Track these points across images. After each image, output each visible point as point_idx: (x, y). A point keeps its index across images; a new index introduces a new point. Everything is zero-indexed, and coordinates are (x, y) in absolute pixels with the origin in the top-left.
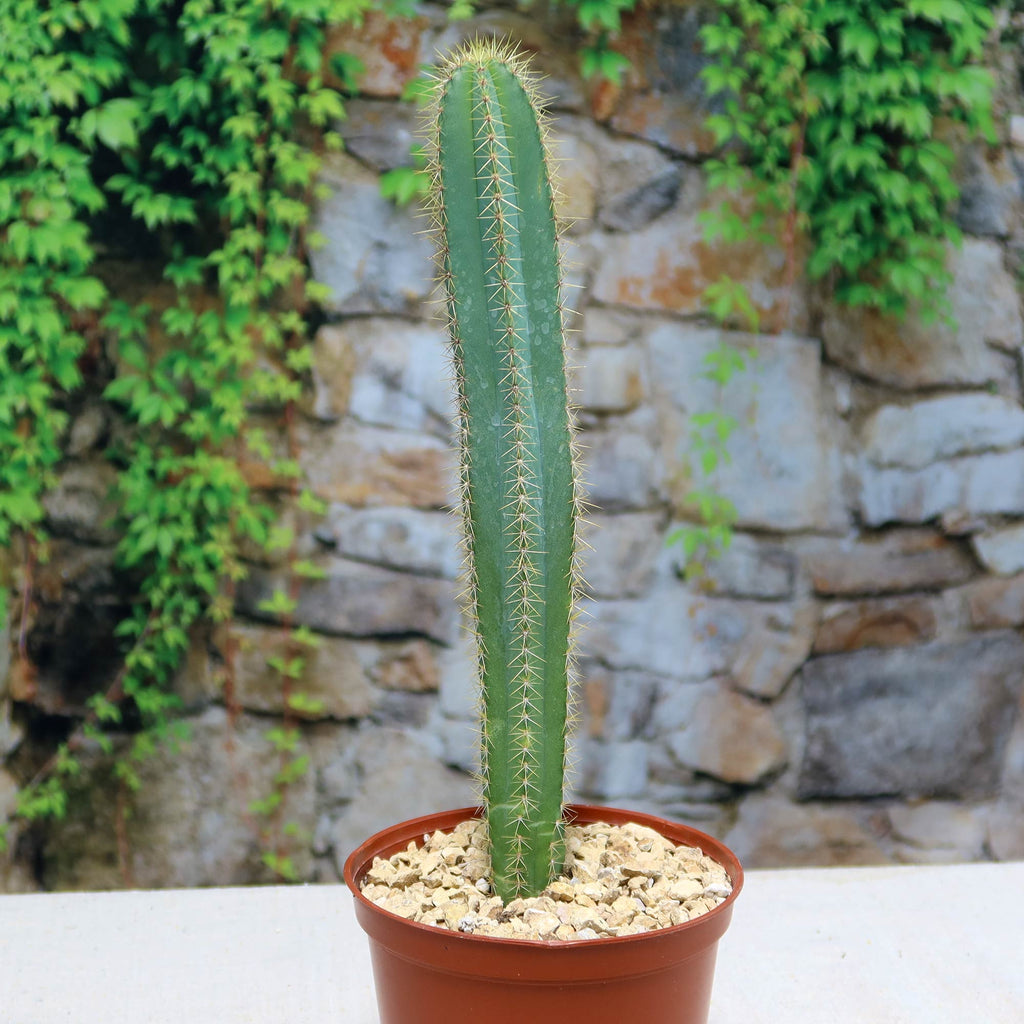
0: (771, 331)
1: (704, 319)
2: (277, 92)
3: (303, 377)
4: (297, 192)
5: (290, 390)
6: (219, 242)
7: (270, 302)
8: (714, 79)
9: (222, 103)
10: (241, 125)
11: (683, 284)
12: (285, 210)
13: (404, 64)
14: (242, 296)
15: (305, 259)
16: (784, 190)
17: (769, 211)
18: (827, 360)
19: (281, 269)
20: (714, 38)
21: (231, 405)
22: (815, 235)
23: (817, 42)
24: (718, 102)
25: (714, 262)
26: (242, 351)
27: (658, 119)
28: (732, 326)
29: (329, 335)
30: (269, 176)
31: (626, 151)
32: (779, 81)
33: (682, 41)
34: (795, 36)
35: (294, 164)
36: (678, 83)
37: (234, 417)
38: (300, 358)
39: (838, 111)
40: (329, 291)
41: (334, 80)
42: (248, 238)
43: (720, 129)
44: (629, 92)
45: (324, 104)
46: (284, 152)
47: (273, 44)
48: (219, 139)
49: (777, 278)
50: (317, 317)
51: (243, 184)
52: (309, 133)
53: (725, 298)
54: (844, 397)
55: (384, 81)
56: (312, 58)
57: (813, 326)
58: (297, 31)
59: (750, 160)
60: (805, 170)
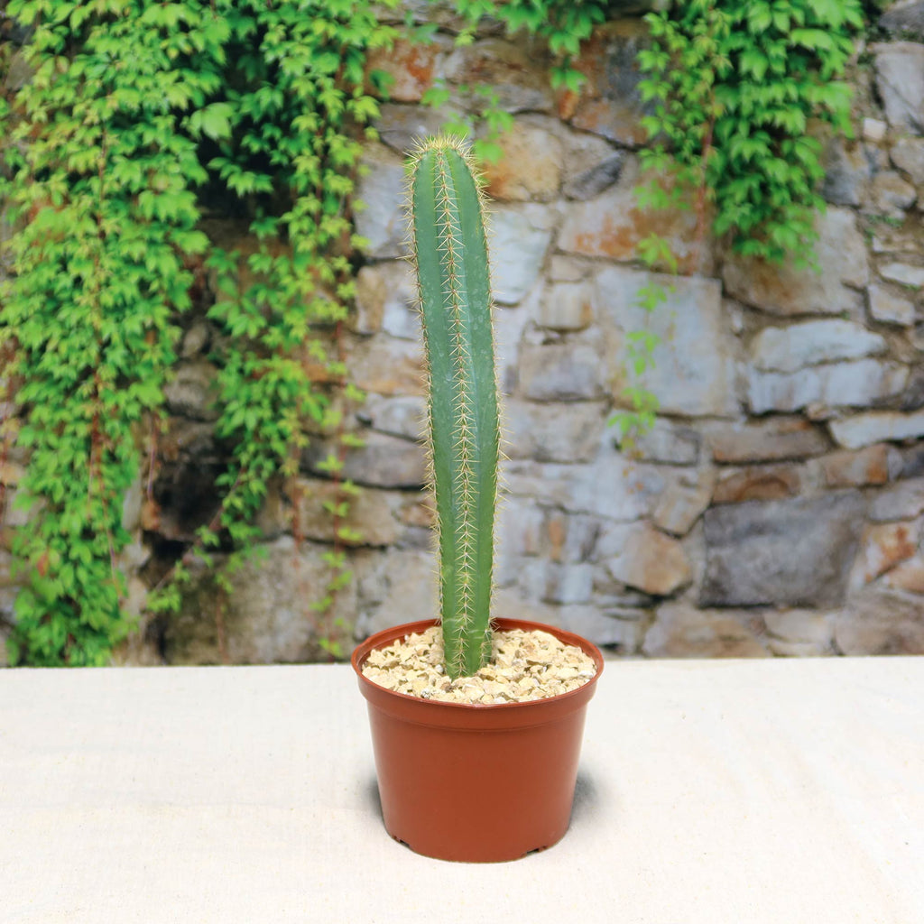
0: (686, 273)
1: (637, 264)
2: (331, 98)
3: (348, 304)
4: (345, 171)
5: (339, 313)
6: (289, 207)
7: (325, 250)
8: (648, 90)
9: (292, 105)
10: (305, 122)
11: (622, 239)
12: (337, 183)
13: (423, 78)
14: (305, 245)
15: (351, 219)
16: (697, 172)
17: (686, 187)
18: (726, 295)
19: (333, 226)
20: (647, 60)
21: (298, 323)
22: (719, 204)
23: (723, 63)
24: (650, 107)
25: (646, 223)
26: (306, 285)
27: (607, 119)
28: (657, 269)
29: (367, 273)
30: (325, 159)
31: (583, 142)
32: (694, 91)
33: (625, 62)
34: (707, 59)
35: (343, 150)
36: (621, 92)
37: (300, 332)
38: (346, 290)
39: (737, 114)
40: (367, 242)
41: (372, 90)
42: (309, 203)
43: (651, 126)
44: (585, 100)
45: (365, 107)
46: (336, 142)
47: (329, 63)
48: (289, 132)
49: (690, 235)
50: (359, 261)
51: (307, 165)
52: (354, 128)
53: (653, 249)
54: (738, 321)
55: (408, 90)
56: (356, 73)
57: (717, 269)
58: (345, 54)
59: (673, 149)
60: (713, 157)
